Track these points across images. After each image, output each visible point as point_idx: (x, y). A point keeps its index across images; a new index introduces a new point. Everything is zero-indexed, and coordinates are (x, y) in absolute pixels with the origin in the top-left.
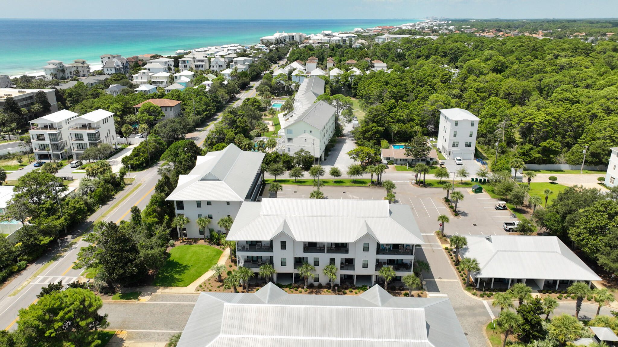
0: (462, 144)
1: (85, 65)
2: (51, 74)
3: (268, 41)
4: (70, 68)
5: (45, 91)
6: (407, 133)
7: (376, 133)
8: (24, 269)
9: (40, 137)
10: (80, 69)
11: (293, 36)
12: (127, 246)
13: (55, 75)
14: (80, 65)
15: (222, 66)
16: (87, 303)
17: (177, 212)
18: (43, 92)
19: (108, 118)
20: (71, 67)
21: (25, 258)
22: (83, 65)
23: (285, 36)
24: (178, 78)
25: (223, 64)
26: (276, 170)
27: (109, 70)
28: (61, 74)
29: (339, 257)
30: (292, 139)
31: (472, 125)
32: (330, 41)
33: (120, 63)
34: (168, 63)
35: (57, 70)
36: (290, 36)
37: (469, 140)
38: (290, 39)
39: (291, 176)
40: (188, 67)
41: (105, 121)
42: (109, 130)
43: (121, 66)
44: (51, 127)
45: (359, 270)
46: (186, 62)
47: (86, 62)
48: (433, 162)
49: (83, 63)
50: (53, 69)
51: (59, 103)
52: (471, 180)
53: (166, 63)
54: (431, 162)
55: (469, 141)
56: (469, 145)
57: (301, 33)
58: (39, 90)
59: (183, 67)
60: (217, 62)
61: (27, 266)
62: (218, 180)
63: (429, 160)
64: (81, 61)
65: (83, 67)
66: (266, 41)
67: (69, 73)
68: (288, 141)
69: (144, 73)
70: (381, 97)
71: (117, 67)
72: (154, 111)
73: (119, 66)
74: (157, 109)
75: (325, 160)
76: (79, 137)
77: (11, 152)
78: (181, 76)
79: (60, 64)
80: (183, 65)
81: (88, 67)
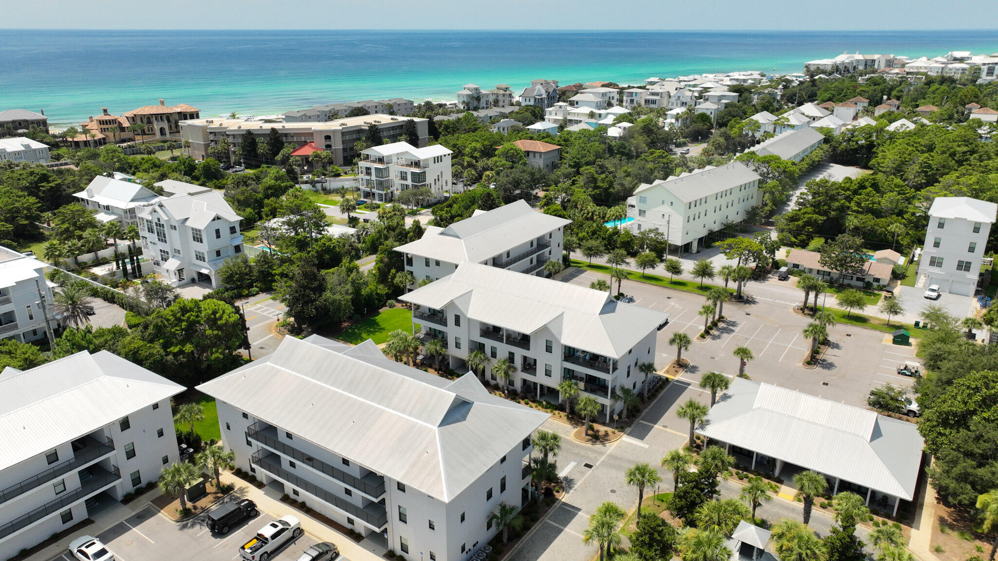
0: (950, 264)
1: (508, 92)
2: (464, 102)
3: (818, 68)
4: (487, 95)
5: (416, 119)
6: (875, 232)
7: (808, 223)
8: (254, 295)
9: (368, 171)
10: (501, 98)
11: (873, 61)
12: (312, 284)
13: (467, 104)
14: (502, 92)
15: (686, 103)
16: (218, 315)
17: (407, 268)
18: (413, 121)
19: (443, 157)
20: (489, 94)
21: (259, 285)
22: (504, 92)
23: (858, 61)
24: (603, 116)
25: (689, 100)
26: (590, 249)
27: (528, 100)
28: (475, 103)
29: (519, 353)
30: (644, 212)
31: (976, 230)
32: (944, 70)
33: (543, 92)
34: (608, 95)
35: (471, 97)
36: (866, 61)
37: (967, 257)
38: (866, 65)
39: (609, 261)
40: (635, 102)
41: (438, 159)
42: (442, 172)
43: (544, 96)
44: (381, 160)
45: (540, 378)
46: (634, 95)
47: (510, 89)
48: (879, 286)
49: (506, 89)
50: (467, 95)
51: (432, 137)
52: (914, 323)
53: (604, 94)
54: (875, 284)
55: (965, 260)
56: (964, 266)
57: (892, 56)
58: (409, 118)
59: (629, 101)
60: (679, 97)
61: (257, 293)
62: (458, 237)
63: (871, 281)
64: (504, 87)
65: (504, 95)
66: (816, 67)
67: (485, 103)
68: (640, 214)
69: (561, 107)
70: (899, 171)
71: (538, 97)
72: (513, 156)
73: (541, 95)
74: (518, 154)
75: (698, 252)
76: (403, 177)
77: (345, 187)
78: (608, 114)
79: (477, 89)
80: (629, 99)
81: (510, 95)
